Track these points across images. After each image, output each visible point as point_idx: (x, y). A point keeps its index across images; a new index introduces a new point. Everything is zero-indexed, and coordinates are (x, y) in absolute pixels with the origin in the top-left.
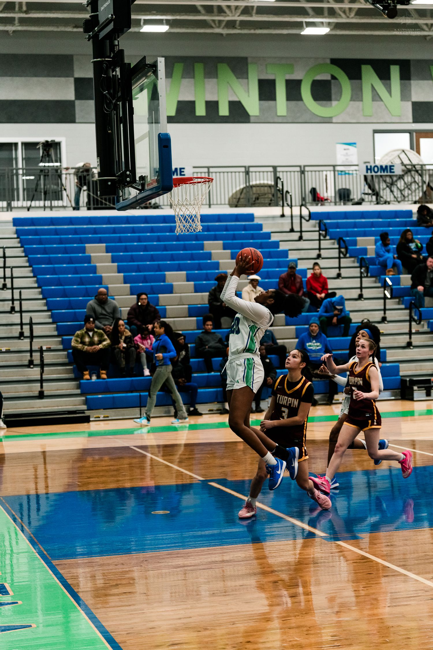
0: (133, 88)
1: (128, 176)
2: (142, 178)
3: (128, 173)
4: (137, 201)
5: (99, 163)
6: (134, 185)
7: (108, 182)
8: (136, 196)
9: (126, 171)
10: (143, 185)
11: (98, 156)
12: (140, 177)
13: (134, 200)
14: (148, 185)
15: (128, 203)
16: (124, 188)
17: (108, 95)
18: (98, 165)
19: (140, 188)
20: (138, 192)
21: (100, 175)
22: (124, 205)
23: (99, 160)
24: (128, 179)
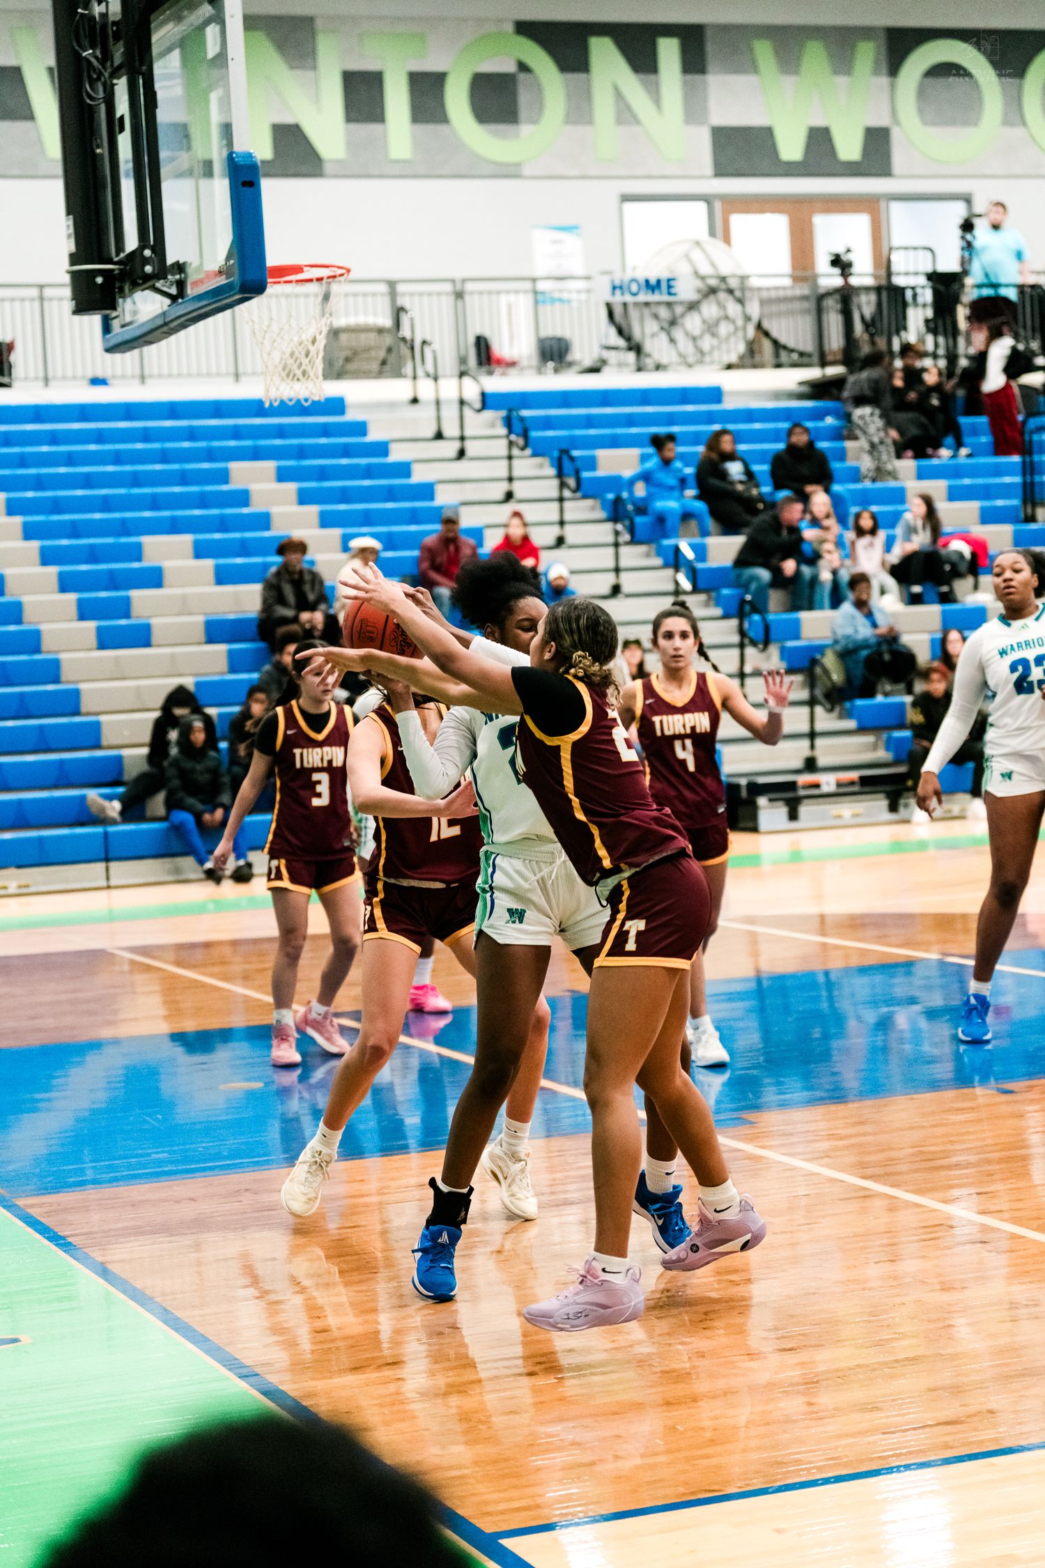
0: (154, 38)
1: (146, 261)
2: (180, 267)
3: (147, 253)
4: (166, 324)
5: (72, 230)
6: (159, 284)
7: (96, 276)
8: (164, 314)
9: (142, 247)
10: (181, 285)
11: (68, 213)
12: (173, 265)
13: (160, 322)
14: (195, 284)
15: (138, 333)
16: (132, 291)
17: (93, 60)
18: (69, 236)
19: (173, 291)
20: (168, 301)
21: (74, 259)
22: (128, 337)
23: (71, 223)
24: (148, 269)
